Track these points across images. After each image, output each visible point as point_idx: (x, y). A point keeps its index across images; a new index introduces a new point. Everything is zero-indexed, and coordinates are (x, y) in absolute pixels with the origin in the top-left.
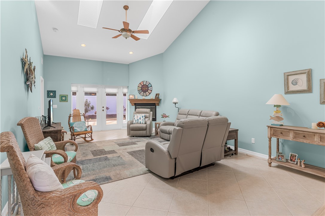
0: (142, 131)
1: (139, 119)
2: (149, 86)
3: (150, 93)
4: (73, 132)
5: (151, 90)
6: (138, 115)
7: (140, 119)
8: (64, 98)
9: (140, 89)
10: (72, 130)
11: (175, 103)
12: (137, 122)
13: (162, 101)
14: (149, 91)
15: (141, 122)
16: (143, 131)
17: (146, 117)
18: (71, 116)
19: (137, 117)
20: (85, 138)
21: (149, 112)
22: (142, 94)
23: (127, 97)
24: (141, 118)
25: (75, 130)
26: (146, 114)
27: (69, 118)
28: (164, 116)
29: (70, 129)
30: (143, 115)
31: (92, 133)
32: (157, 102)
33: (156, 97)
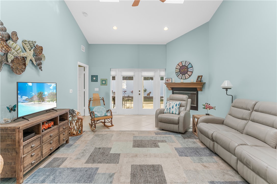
0: (173, 125)
1: (171, 108)
2: (189, 67)
3: (190, 75)
4: (93, 117)
5: (192, 71)
6: (171, 102)
7: (173, 107)
8: (104, 82)
9: (178, 70)
10: (92, 115)
11: (227, 89)
12: (168, 111)
13: (206, 85)
14: (189, 73)
15: (174, 112)
16: (175, 125)
17: (181, 106)
18: (91, 100)
19: (170, 105)
20: (105, 122)
21: (186, 99)
22: (180, 77)
24: (175, 106)
25: (95, 115)
26: (181, 102)
27: (89, 102)
28: (207, 107)
29: (91, 114)
30: (178, 102)
31: (112, 118)
32: (199, 87)
33: (197, 79)
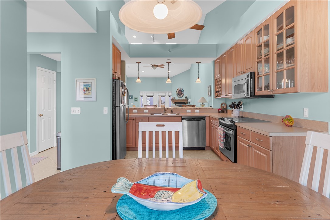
2: (182, 91)
8: (136, 99)
9: (177, 93)
14: (182, 94)
22: (178, 96)
23: (171, 97)
32: (186, 102)
33: (185, 98)
